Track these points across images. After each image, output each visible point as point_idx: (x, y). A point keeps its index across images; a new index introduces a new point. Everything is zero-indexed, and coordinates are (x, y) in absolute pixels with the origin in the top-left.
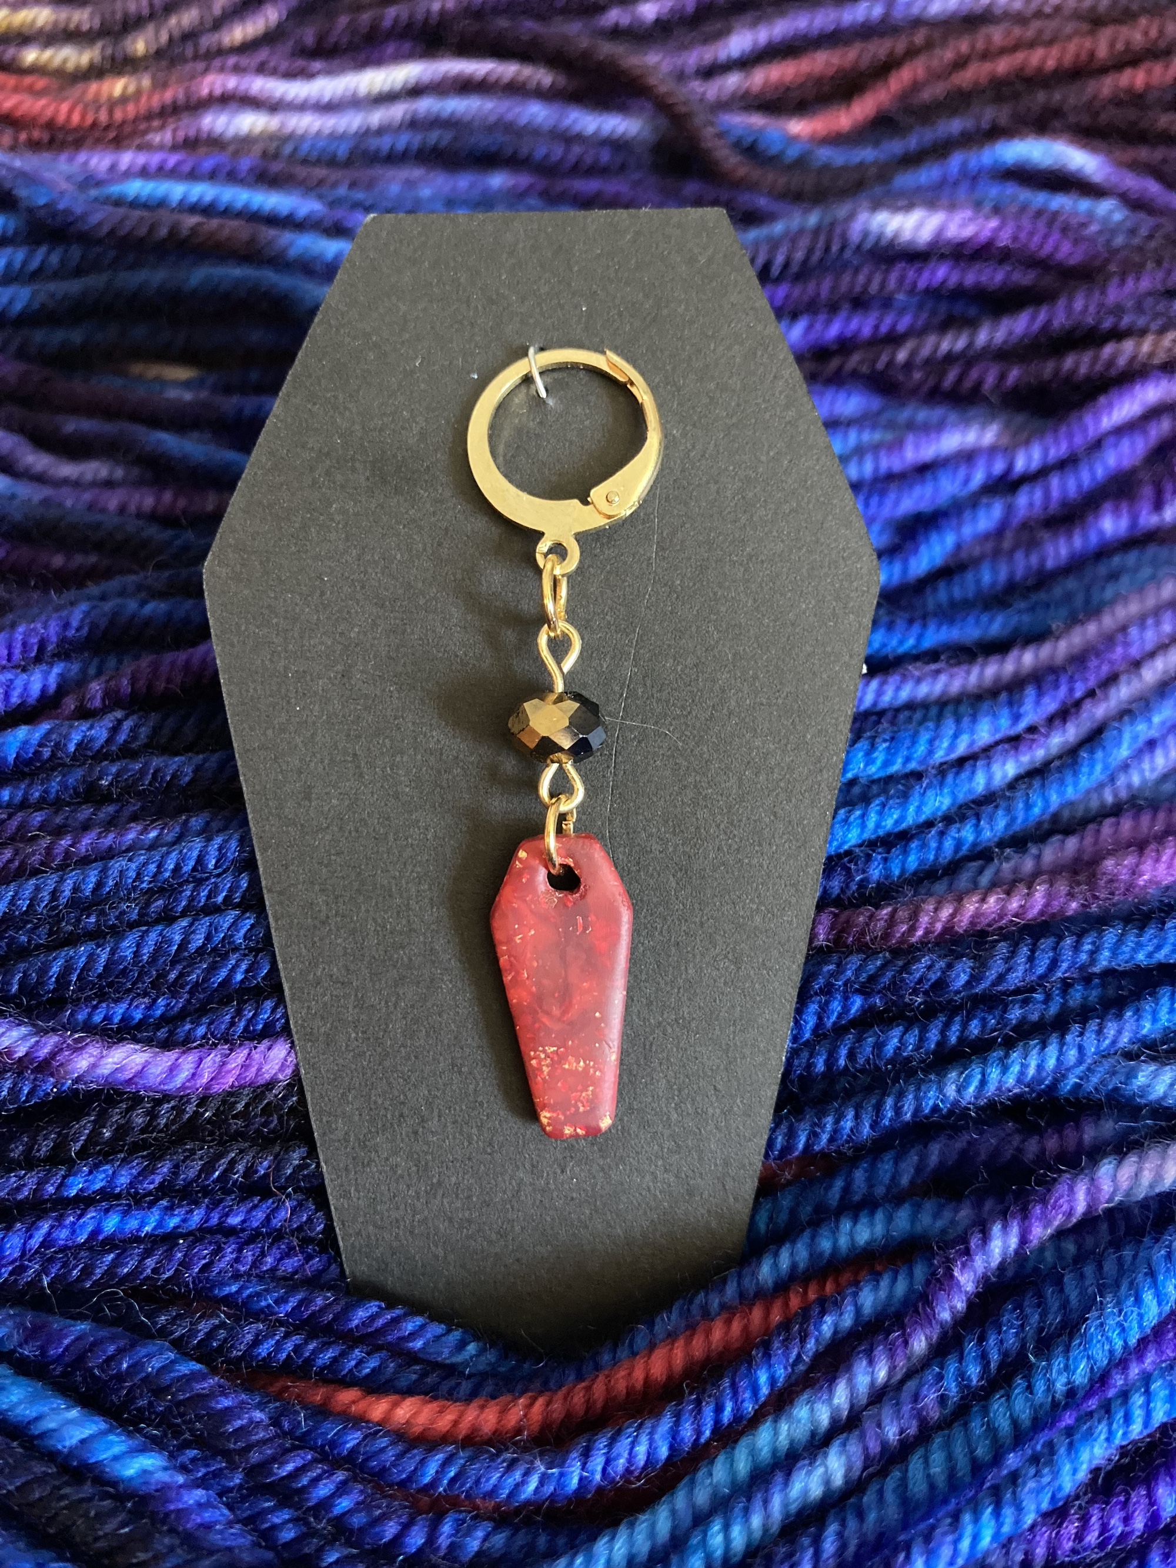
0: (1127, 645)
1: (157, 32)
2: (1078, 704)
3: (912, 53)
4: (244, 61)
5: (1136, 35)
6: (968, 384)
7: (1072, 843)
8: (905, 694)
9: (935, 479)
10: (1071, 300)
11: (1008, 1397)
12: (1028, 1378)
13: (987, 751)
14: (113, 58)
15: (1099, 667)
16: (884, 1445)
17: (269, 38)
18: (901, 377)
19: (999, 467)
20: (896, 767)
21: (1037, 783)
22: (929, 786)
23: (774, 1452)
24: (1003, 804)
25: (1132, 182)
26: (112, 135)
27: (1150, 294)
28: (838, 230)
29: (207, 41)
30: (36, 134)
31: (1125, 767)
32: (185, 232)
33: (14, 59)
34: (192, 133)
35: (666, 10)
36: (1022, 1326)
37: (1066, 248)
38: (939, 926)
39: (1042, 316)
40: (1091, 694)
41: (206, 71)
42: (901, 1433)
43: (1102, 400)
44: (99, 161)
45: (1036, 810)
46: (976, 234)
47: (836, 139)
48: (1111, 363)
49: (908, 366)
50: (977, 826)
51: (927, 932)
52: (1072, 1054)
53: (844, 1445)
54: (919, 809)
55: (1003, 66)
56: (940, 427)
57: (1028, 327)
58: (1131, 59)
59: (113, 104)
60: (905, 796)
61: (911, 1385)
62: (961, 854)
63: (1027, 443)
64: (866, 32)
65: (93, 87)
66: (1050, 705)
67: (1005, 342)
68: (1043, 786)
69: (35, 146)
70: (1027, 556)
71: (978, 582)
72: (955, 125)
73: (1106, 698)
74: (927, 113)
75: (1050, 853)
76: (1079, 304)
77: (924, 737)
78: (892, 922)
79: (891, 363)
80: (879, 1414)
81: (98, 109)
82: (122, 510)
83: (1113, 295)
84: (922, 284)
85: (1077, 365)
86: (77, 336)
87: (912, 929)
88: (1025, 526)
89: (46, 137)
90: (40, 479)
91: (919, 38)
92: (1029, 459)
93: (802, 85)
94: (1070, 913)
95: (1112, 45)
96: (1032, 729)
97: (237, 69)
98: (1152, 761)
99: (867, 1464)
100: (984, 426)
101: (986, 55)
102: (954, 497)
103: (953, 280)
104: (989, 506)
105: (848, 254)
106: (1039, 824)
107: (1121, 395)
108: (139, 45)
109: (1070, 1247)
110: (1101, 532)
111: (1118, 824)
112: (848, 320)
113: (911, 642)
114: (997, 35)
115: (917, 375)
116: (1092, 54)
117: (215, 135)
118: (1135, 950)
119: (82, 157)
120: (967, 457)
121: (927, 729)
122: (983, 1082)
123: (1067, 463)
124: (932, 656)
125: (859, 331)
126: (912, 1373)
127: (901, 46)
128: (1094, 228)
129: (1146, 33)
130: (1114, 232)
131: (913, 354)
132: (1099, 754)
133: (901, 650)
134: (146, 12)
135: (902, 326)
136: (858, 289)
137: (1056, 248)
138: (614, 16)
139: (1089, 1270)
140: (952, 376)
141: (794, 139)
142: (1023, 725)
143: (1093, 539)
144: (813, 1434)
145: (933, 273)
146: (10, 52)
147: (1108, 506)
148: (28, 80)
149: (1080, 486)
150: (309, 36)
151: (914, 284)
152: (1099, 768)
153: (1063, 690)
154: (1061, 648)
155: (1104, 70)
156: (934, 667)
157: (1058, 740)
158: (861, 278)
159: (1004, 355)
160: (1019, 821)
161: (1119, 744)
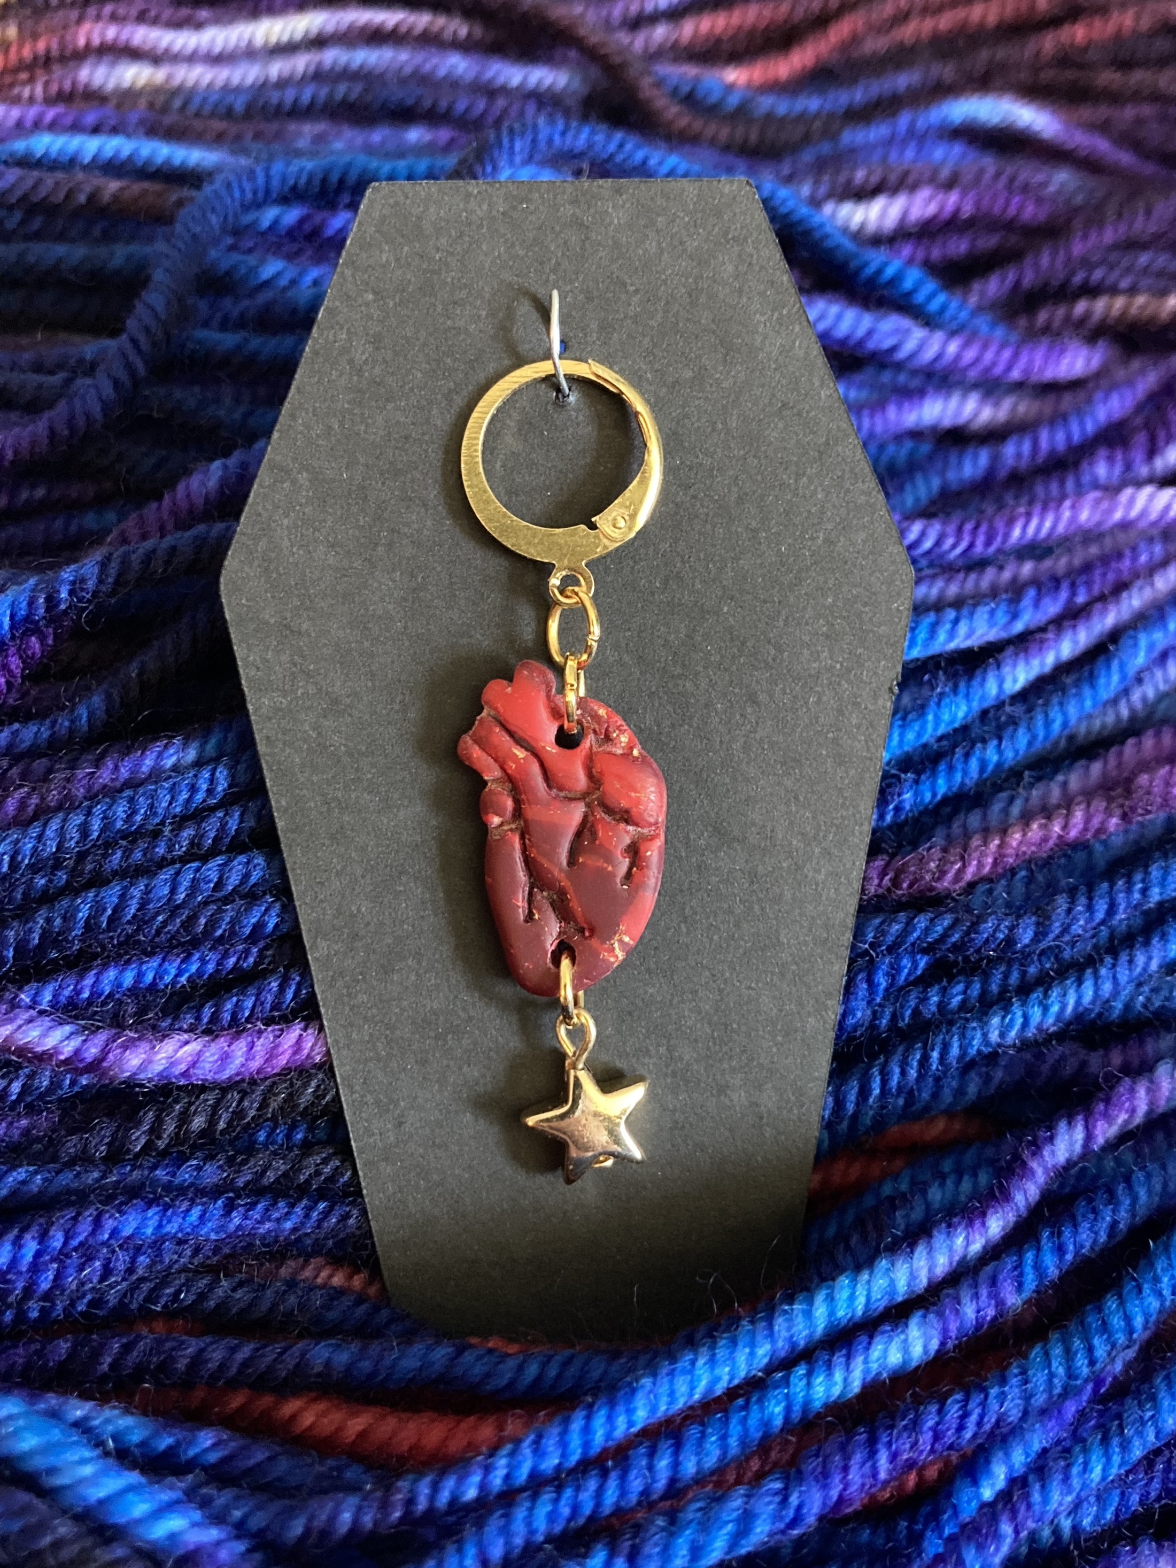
4: (122, 9)
7: (1096, 768)
25: (1080, 139)
27: (1113, 246)
34: (67, 85)
40: (1098, 600)
41: (80, 21)
45: (1056, 728)
47: (775, 88)
50: (999, 745)
52: (1108, 987)
55: (944, 22)
57: (998, 290)
58: (1069, 14)
62: (987, 777)
72: (901, 81)
75: (1075, 779)
76: (1045, 260)
83: (1078, 247)
93: (733, 37)
97: (114, 18)
98: (1164, 672)
101: (926, 11)
106: (1060, 745)
111: (1140, 742)
116: (1032, 8)
117: (93, 88)
137: (1020, 211)
141: (731, 88)
155: (1043, 25)
160: (1040, 739)
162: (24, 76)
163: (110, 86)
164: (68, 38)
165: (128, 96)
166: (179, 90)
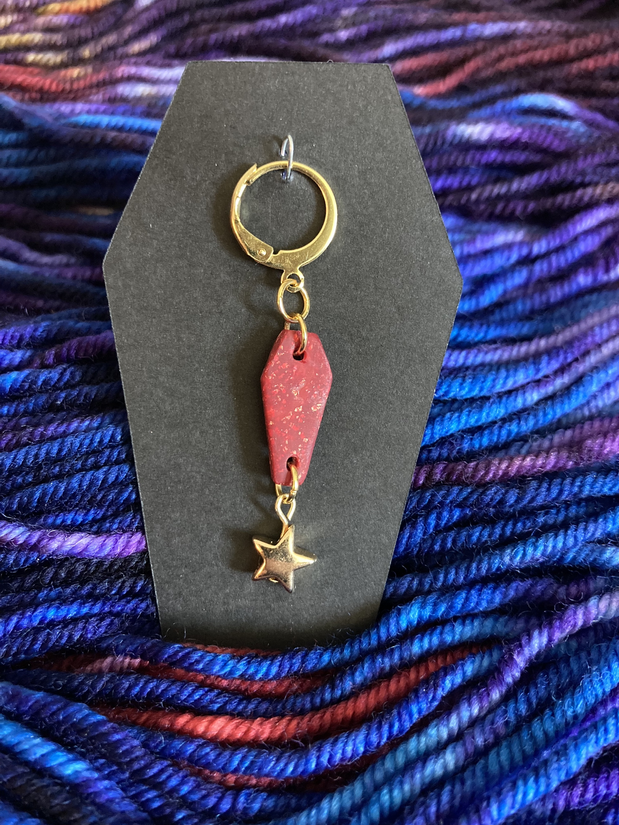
0: (593, 336)
1: (95, 46)
2: (570, 365)
3: (476, 54)
4: (140, 60)
5: (589, 42)
6: (508, 211)
7: (569, 433)
8: (479, 359)
9: (492, 257)
10: (559, 167)
11: (542, 720)
12: (552, 710)
13: (523, 388)
14: (73, 59)
15: (580, 346)
16: (476, 747)
17: (152, 50)
18: (474, 208)
19: (525, 251)
20: (475, 393)
21: (549, 403)
22: (494, 402)
23: (418, 752)
24: (532, 413)
25: (589, 115)
26: (72, 96)
27: (599, 165)
28: (441, 135)
29: (120, 51)
30: (34, 95)
31: (595, 397)
32: (109, 139)
33: (22, 60)
34: (113, 95)
35: (352, 35)
36: (549, 683)
37: (556, 143)
38: (500, 473)
39: (545, 176)
40: (576, 360)
41: (121, 64)
42: (485, 741)
43: (577, 217)
44: (65, 108)
45: (550, 417)
46: (511, 136)
47: (439, 96)
48: (581, 199)
49: (478, 201)
50: (519, 423)
51: (494, 476)
52: (571, 541)
53: (454, 748)
54: (488, 414)
55: (522, 59)
56: (494, 233)
57: (538, 181)
58: (587, 54)
59: (72, 81)
60: (481, 408)
61: (490, 717)
62: (511, 438)
63: (539, 239)
64: (453, 44)
65: (63, 73)
66: (555, 365)
67: (526, 189)
68: (553, 404)
69: (33, 101)
70: (541, 296)
71: (515, 309)
72: (499, 89)
73: (584, 361)
74: (485, 83)
75: (557, 438)
76: (563, 169)
77: (490, 378)
78: (476, 469)
79: (468, 200)
80: (473, 732)
81: (65, 83)
82: (74, 278)
83: (581, 165)
84: (484, 161)
85: (564, 200)
86: (53, 193)
87: (487, 473)
88: (540, 281)
89: (38, 96)
90: (33, 264)
91: (480, 46)
92: (541, 247)
93: (422, 70)
94: (569, 467)
95: (577, 47)
96: (546, 377)
97: (136, 64)
98: (608, 394)
99: (467, 756)
100: (516, 233)
101: (514, 54)
102: (502, 267)
103: (500, 159)
104: (520, 271)
105: (446, 146)
106: (551, 424)
107: (586, 215)
108: (86, 52)
109: (574, 644)
110: (578, 284)
111: (592, 424)
112: (447, 178)
113: (481, 335)
114: (518, 44)
115: (482, 207)
116: (567, 52)
117: (124, 97)
118: (602, 486)
119: (56, 106)
120: (509, 246)
121: (492, 374)
122: (524, 555)
123: (560, 249)
124: (493, 341)
125: (452, 184)
126: (492, 710)
127: (470, 50)
128: (570, 134)
129: (594, 42)
130: (580, 137)
131: (480, 195)
132: (581, 389)
133: (476, 339)
134: (90, 35)
135: (475, 181)
136: (451, 163)
137: (551, 143)
138: (326, 37)
139: (583, 655)
140: (500, 207)
141: (418, 96)
142: (540, 375)
143: (574, 287)
144: (438, 743)
145: (489, 155)
146: (20, 56)
147: (582, 270)
148: (30, 69)
149: (567, 260)
150: (172, 48)
151: (480, 161)
152: (581, 395)
153: (561, 357)
154: (560, 339)
155: (572, 60)
156: (494, 346)
157: (560, 382)
158: (453, 158)
159: (526, 196)
160: (541, 422)
161: (591, 384)
162: (94, 91)
163: (132, 95)
164: (113, 73)
165: (139, 99)
166: (163, 97)
